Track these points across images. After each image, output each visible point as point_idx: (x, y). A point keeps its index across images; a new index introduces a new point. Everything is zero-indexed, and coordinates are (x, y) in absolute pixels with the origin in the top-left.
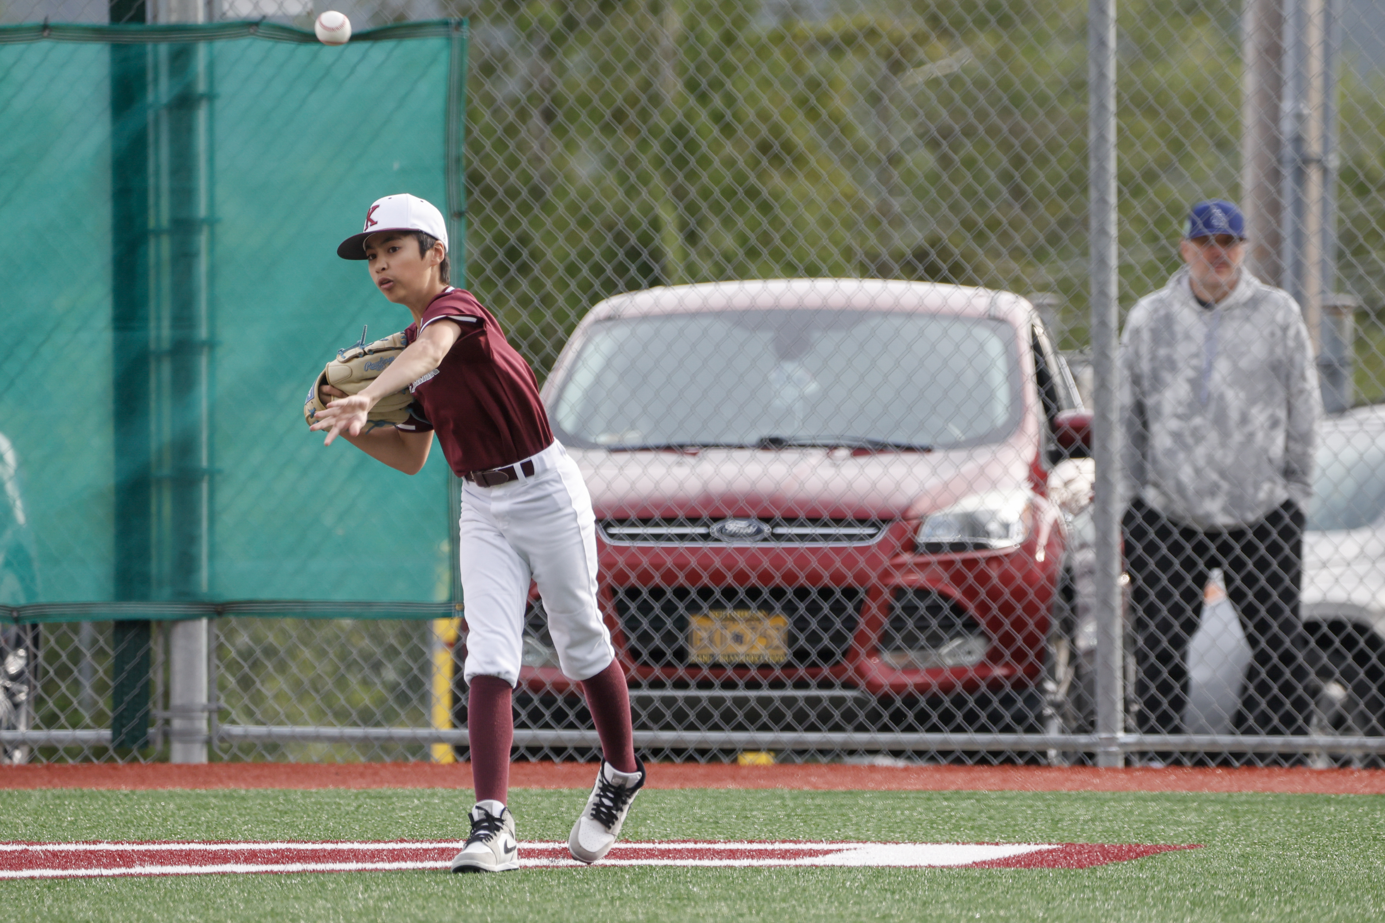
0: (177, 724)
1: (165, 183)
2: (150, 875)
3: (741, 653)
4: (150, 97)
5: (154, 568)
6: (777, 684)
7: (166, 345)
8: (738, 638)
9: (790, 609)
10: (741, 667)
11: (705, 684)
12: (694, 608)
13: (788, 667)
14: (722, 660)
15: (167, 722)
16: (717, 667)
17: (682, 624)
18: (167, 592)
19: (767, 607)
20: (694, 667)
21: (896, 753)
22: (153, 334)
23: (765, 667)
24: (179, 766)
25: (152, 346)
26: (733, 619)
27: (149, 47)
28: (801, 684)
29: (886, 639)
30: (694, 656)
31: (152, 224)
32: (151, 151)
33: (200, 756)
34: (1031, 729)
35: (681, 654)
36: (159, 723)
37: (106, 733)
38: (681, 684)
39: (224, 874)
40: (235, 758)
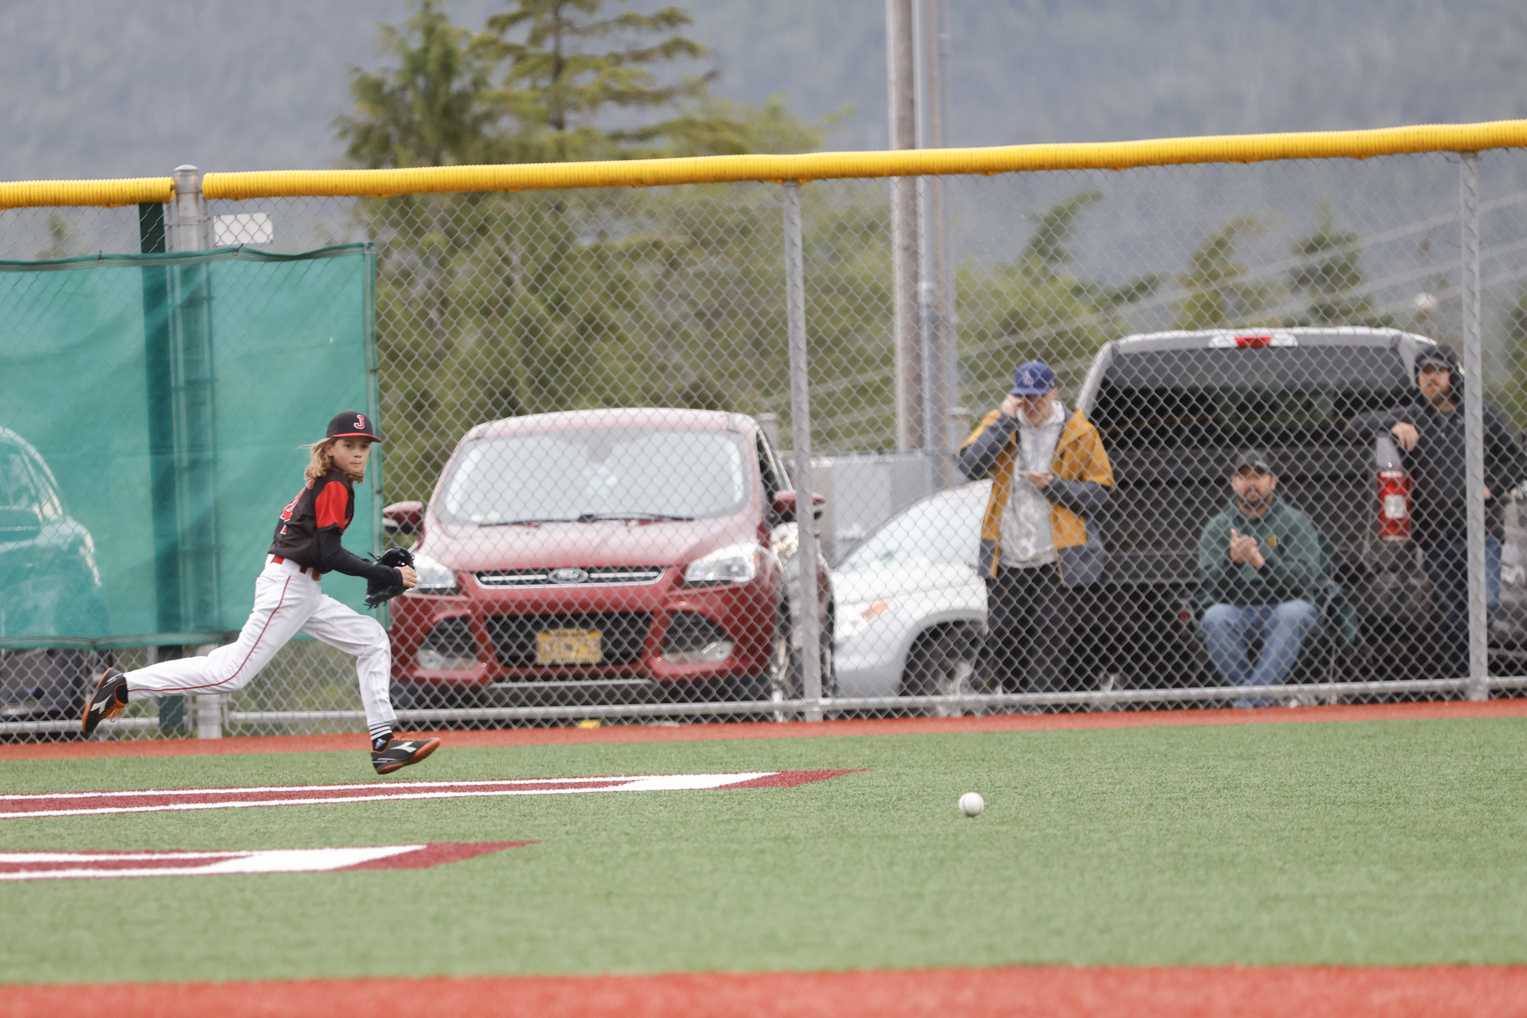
0: (201, 713)
1: (181, 357)
2: (179, 810)
3: (572, 657)
4: (169, 301)
5: (182, 612)
6: (594, 676)
7: (185, 463)
8: (569, 647)
9: (600, 624)
10: (570, 666)
11: (547, 678)
12: (537, 626)
13: (601, 665)
14: (559, 661)
15: (195, 712)
16: (554, 666)
17: (530, 636)
18: (192, 625)
19: (585, 624)
20: (539, 667)
21: (674, 717)
22: (176, 456)
23: (586, 665)
24: (204, 741)
25: (176, 464)
26: (566, 635)
27: (168, 268)
28: (610, 676)
29: (665, 642)
30: (540, 659)
31: (173, 384)
32: (171, 335)
33: (215, 733)
34: (762, 698)
35: (531, 658)
36: (190, 713)
37: (156, 720)
38: (531, 678)
39: (226, 808)
40: (240, 735)
